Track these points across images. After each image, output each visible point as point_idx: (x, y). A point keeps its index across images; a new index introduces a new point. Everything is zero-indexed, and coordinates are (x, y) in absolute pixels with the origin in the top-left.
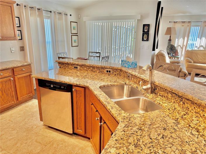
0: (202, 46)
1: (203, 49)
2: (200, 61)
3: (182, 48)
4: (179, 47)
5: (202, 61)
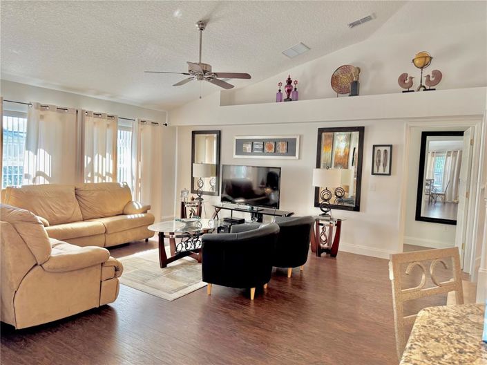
1: (47, 183)
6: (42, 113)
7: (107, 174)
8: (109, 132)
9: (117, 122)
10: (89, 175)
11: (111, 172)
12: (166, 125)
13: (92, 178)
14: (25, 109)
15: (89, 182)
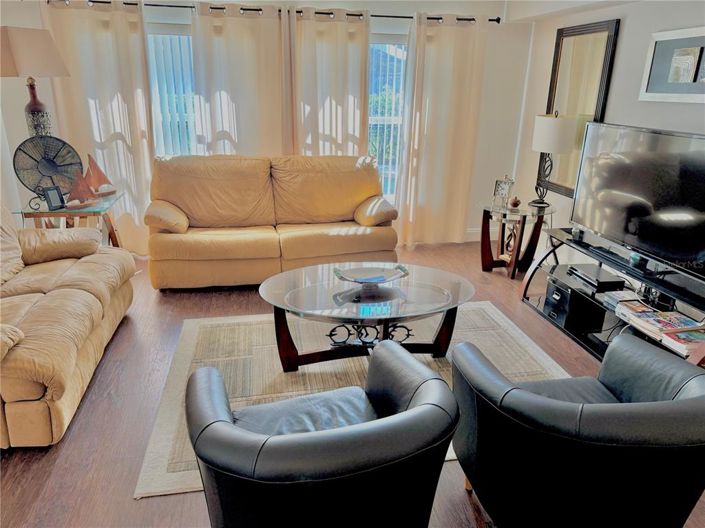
0: (225, 135)
1: (234, 153)
2: (224, 212)
3: (133, 150)
4: (120, 142)
5: (233, 213)
6: (217, 22)
7: (346, 137)
8: (354, 49)
9: (367, 25)
10: (309, 141)
11: (357, 134)
12: (498, 20)
13: (315, 146)
14: (186, 18)
15: (309, 154)
